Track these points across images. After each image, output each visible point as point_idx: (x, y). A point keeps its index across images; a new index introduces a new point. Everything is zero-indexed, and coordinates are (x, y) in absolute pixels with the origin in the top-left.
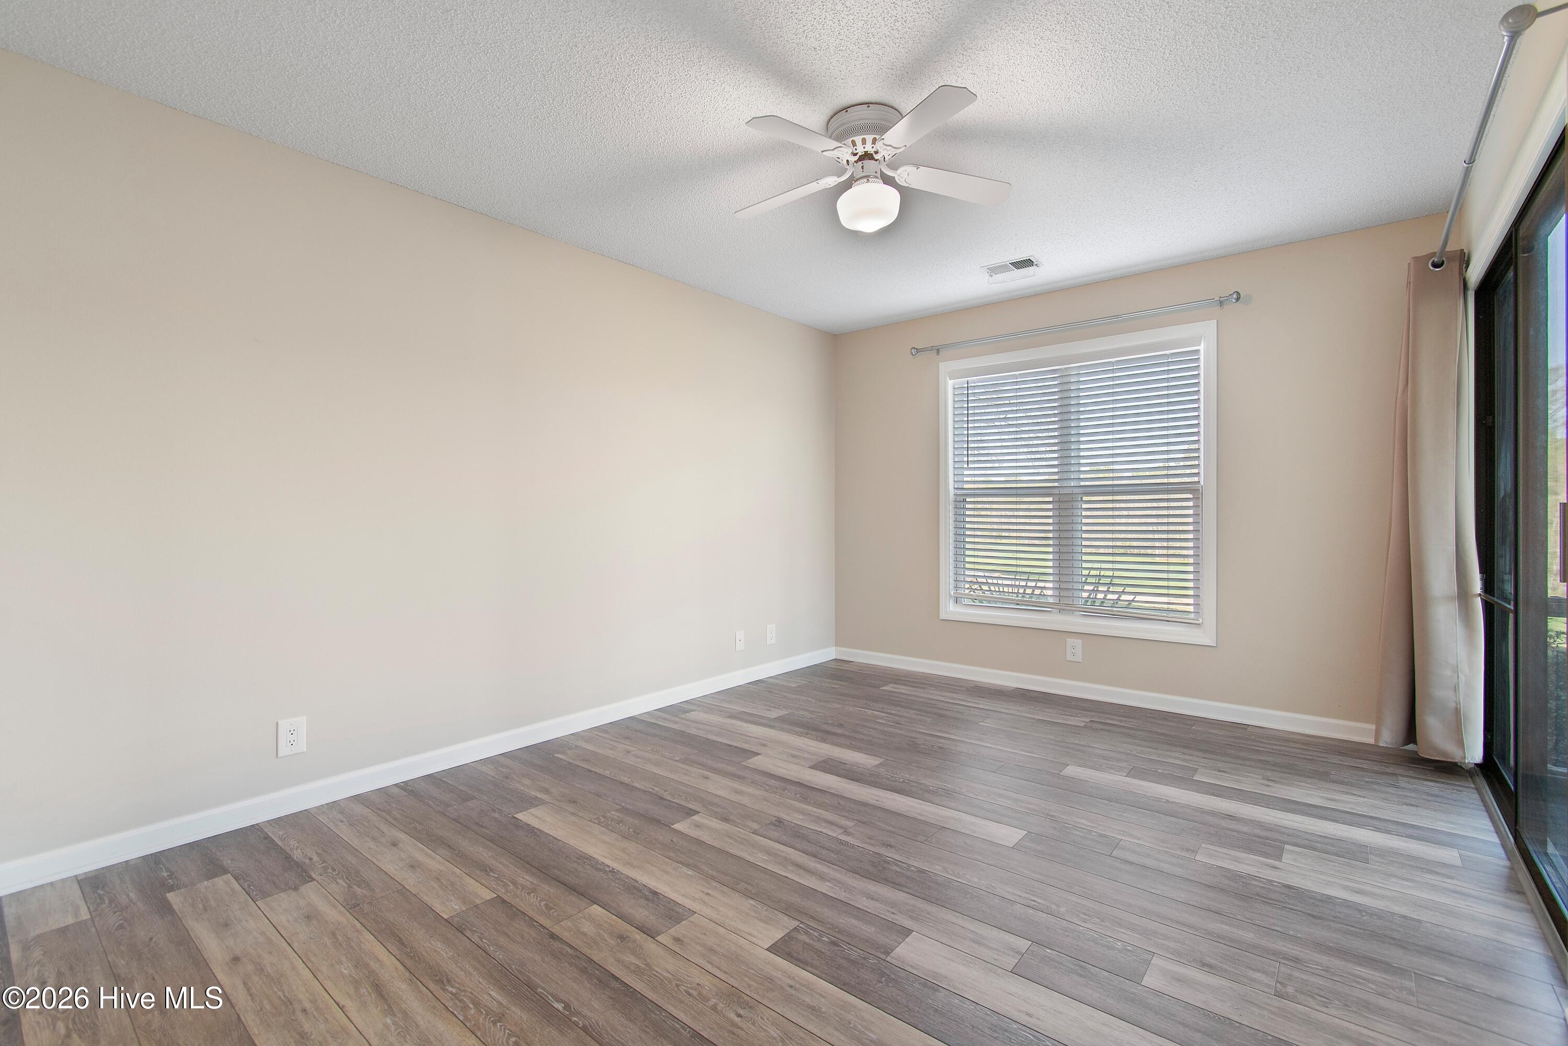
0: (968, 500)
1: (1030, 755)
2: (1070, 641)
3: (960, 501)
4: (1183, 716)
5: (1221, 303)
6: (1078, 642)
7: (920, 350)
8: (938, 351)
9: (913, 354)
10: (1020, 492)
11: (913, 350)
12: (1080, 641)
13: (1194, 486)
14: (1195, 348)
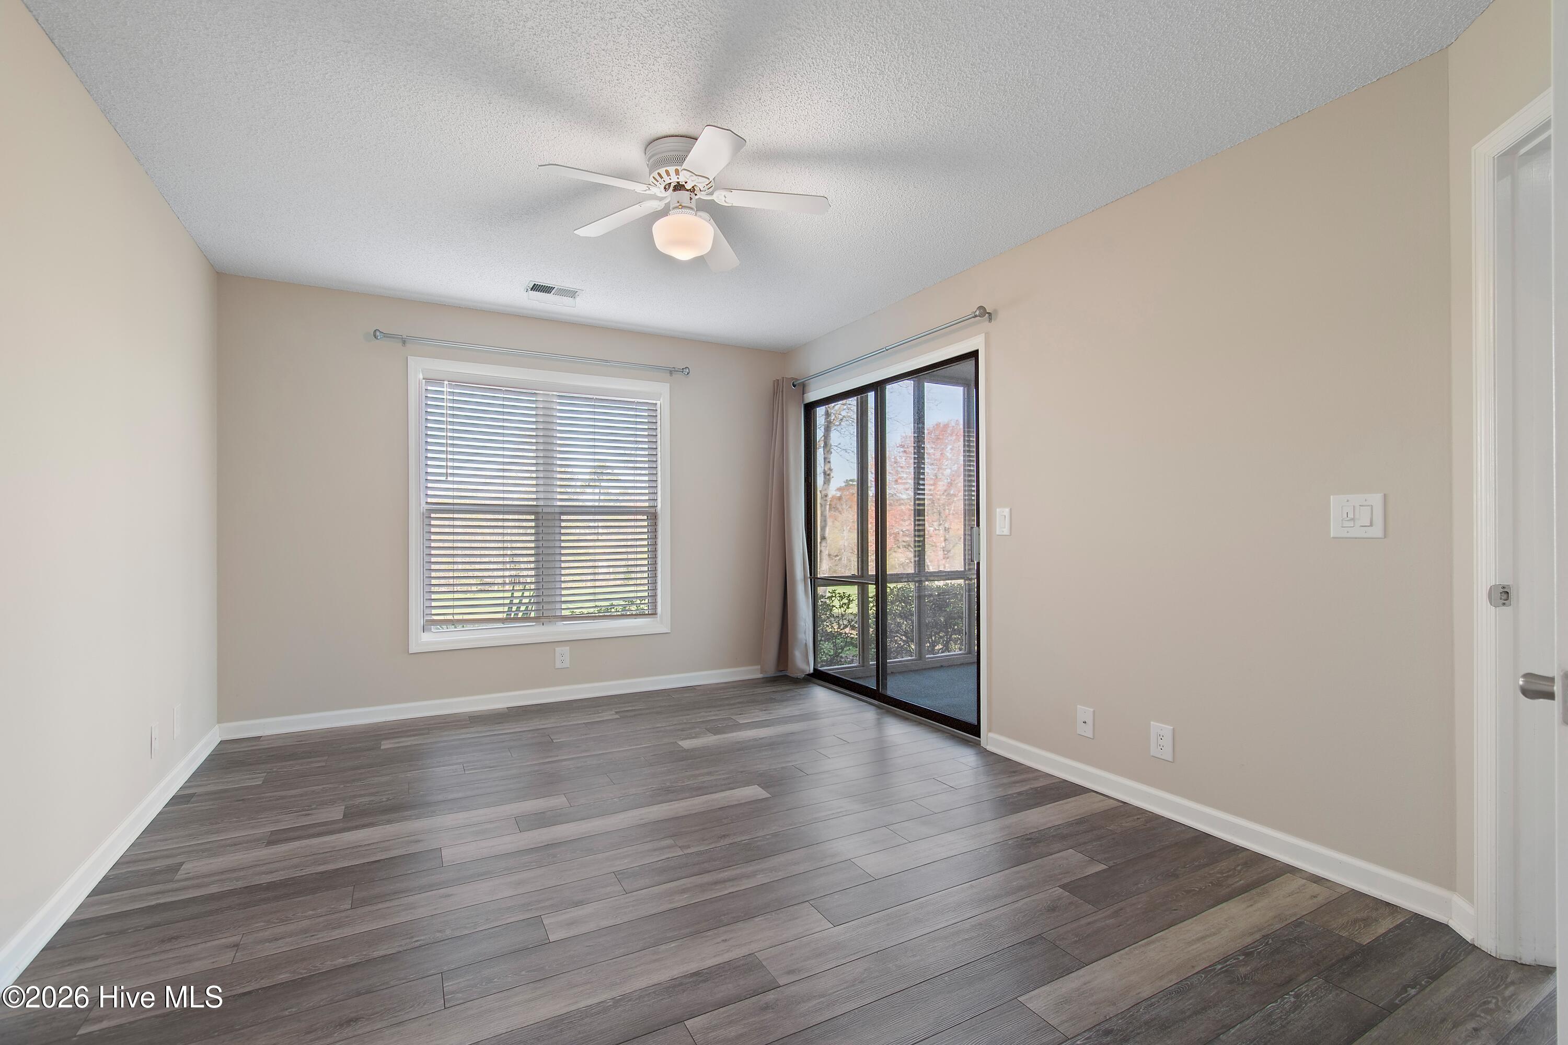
0: (433, 515)
1: (639, 747)
2: (559, 650)
3: (427, 516)
4: (659, 691)
5: (671, 373)
6: (566, 649)
7: (386, 336)
8: (404, 342)
9: (375, 337)
10: (502, 509)
11: (378, 333)
12: (568, 648)
13: (652, 510)
14: (654, 402)
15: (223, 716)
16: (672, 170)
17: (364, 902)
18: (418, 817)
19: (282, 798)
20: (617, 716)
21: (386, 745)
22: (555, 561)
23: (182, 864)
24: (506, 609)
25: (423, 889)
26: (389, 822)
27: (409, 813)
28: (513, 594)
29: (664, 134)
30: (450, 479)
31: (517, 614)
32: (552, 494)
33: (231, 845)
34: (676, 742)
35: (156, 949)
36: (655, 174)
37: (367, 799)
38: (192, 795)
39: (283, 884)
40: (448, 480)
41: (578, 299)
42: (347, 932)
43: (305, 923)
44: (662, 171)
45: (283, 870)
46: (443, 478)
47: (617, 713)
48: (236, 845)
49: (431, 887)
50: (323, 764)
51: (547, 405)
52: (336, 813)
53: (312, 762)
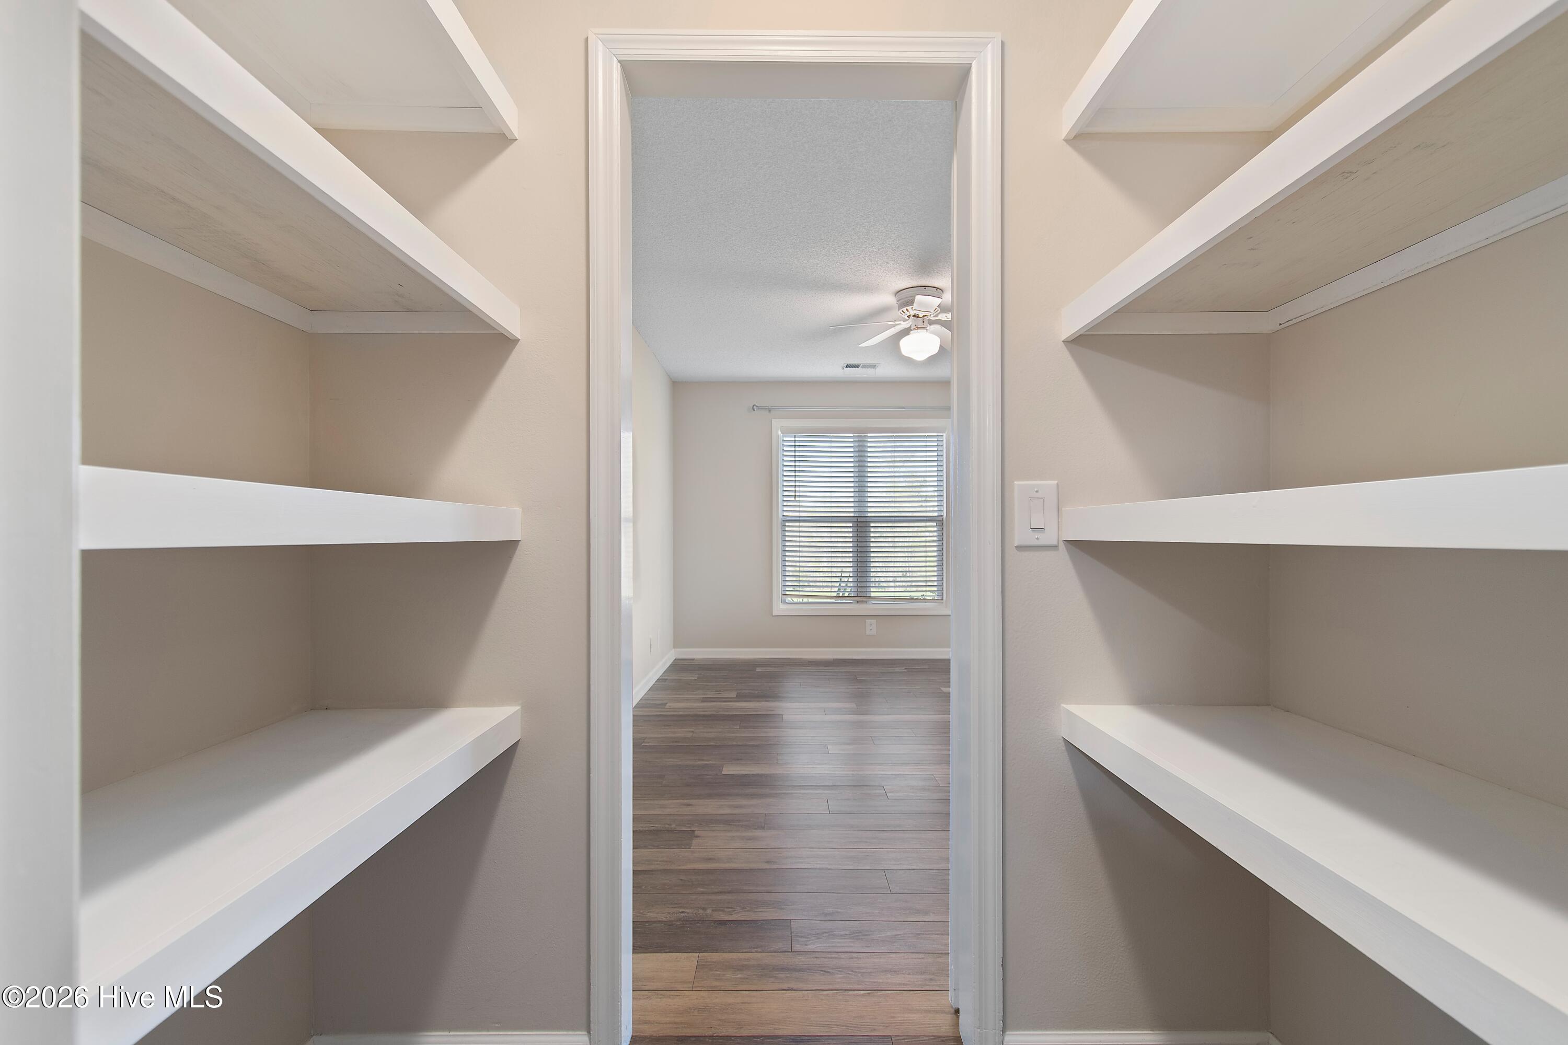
0: (787, 524)
2: (868, 621)
3: (784, 525)
6: (873, 621)
7: (760, 408)
8: (770, 411)
9: (753, 409)
10: (830, 519)
11: (755, 407)
12: (875, 621)
13: (940, 518)
14: (942, 434)
15: (676, 646)
16: (909, 308)
17: (745, 727)
18: (773, 701)
19: (707, 685)
20: (905, 671)
21: (758, 669)
22: (866, 556)
23: (667, 703)
24: (836, 589)
25: (771, 727)
26: (758, 701)
27: (770, 699)
28: (841, 579)
29: (904, 288)
30: (797, 499)
31: (844, 594)
32: (864, 508)
33: (686, 700)
34: (939, 688)
35: (663, 728)
36: (901, 311)
37: (748, 691)
38: (667, 679)
39: (710, 716)
40: (796, 500)
41: (878, 369)
42: (738, 735)
43: (720, 730)
44: (904, 309)
45: (709, 711)
46: (793, 499)
47: (906, 669)
48: (688, 700)
49: (776, 727)
50: (726, 674)
51: (861, 444)
52: (733, 694)
53: (721, 673)
